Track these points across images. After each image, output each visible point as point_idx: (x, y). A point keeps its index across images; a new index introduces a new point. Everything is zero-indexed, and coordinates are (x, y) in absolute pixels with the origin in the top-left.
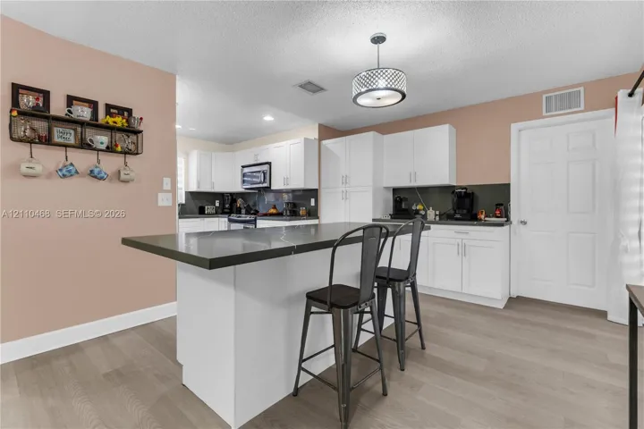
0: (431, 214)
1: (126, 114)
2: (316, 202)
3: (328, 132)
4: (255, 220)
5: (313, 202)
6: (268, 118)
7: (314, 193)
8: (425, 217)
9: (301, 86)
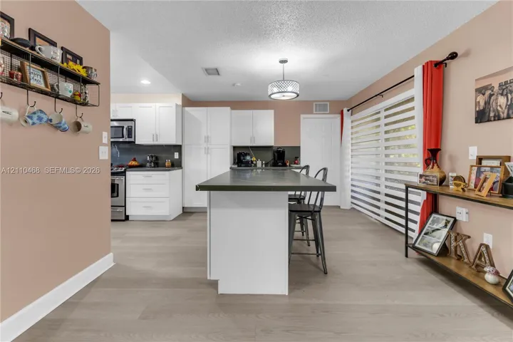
0: (259, 163)
1: (78, 61)
2: (180, 155)
3: (189, 102)
4: (125, 172)
5: (176, 156)
6: (145, 82)
7: (178, 148)
8: (256, 165)
9: (206, 70)
